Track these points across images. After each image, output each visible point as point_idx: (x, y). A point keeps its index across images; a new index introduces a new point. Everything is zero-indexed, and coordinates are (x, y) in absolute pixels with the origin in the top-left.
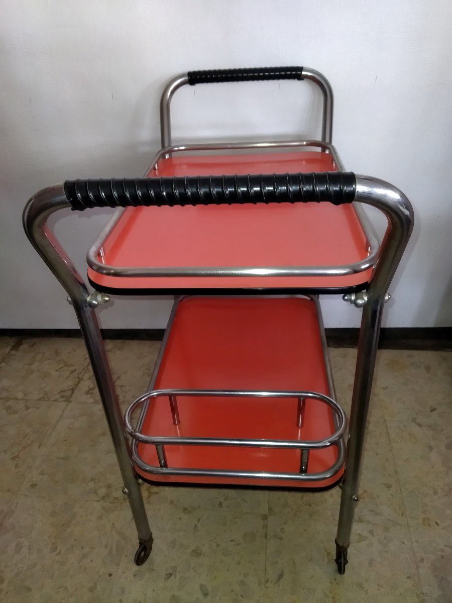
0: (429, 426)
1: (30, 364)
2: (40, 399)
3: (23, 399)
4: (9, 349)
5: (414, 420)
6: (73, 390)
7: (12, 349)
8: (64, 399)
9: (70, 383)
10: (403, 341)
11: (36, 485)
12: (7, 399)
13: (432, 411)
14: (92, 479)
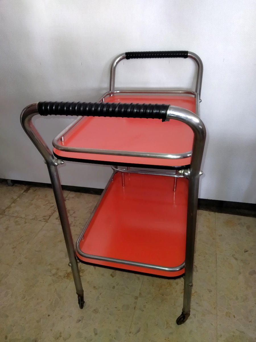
0: (242, 260)
1: (32, 200)
2: (33, 219)
3: (24, 218)
4: (23, 191)
5: (233, 256)
6: (50, 216)
7: (24, 192)
8: (45, 220)
9: (49, 212)
11: (22, 263)
12: (17, 217)
13: (245, 252)
14: (50, 264)
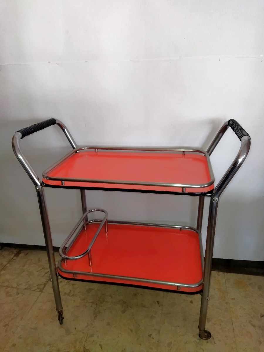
0: (260, 327)
1: (23, 266)
2: (25, 289)
3: (16, 288)
4: (13, 255)
5: (250, 322)
6: (45, 285)
7: (14, 256)
8: (39, 290)
9: (44, 280)
10: (246, 269)
11: (15, 345)
12: (7, 287)
13: (261, 317)
14: (49, 344)
